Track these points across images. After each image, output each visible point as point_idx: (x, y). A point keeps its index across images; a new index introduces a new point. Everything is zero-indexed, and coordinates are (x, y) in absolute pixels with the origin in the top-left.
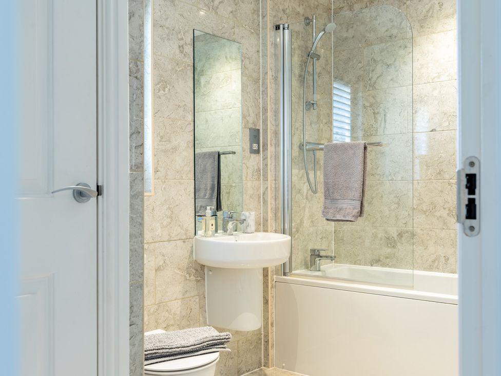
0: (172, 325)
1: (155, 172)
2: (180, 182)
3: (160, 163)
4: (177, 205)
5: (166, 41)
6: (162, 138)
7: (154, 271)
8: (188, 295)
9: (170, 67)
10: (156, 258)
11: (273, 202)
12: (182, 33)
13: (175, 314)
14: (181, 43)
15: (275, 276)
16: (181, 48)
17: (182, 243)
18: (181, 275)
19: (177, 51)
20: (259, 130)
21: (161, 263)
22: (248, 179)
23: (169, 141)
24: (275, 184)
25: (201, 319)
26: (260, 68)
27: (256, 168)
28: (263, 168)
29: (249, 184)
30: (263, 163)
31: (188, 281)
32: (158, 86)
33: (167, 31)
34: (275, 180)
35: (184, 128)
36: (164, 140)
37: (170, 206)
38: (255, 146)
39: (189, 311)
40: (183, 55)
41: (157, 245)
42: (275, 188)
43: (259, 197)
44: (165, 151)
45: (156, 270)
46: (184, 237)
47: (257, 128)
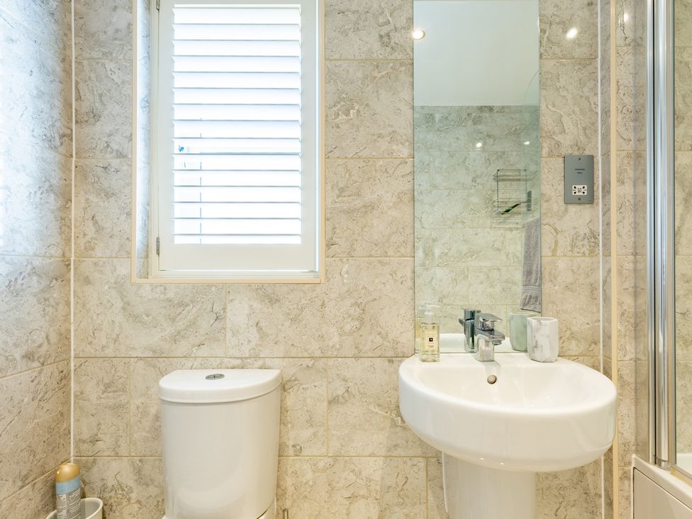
0: (363, 497)
1: (327, 245)
2: (380, 262)
3: (338, 231)
4: (375, 300)
5: (351, 34)
6: (342, 190)
7: (326, 403)
8: (399, 452)
9: (360, 74)
10: (330, 382)
11: (629, 301)
12: (387, 12)
13: (369, 480)
14: (384, 30)
15: (634, 456)
16: (385, 39)
17: (387, 363)
18: (385, 417)
19: (377, 46)
20: (591, 158)
21: (340, 392)
22: (559, 252)
23: (358, 195)
24: (635, 262)
25: (431, 498)
26: (596, 36)
27: (584, 230)
28: (603, 230)
29: (562, 264)
30: (603, 222)
31: (398, 429)
32: (335, 109)
33: (353, 17)
34: (635, 254)
35: (391, 172)
36: (346, 193)
37: (359, 301)
38: (580, 190)
39: (401, 480)
40: (389, 49)
41: (331, 362)
42: (635, 270)
43: (593, 288)
44: (349, 212)
45: (330, 402)
46: (390, 353)
47: (587, 153)
